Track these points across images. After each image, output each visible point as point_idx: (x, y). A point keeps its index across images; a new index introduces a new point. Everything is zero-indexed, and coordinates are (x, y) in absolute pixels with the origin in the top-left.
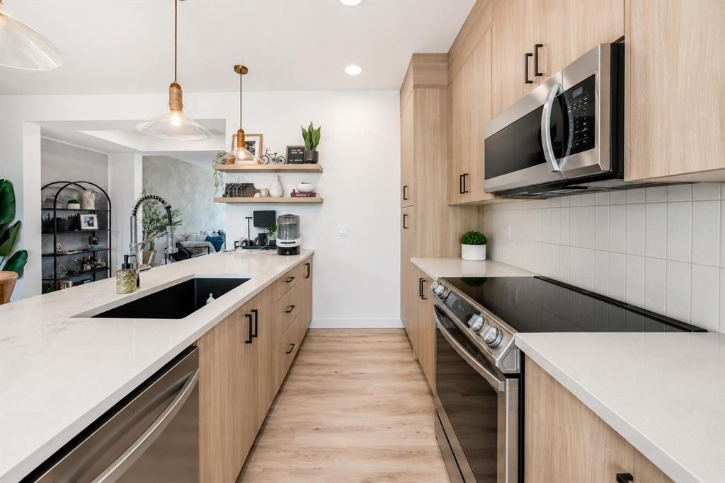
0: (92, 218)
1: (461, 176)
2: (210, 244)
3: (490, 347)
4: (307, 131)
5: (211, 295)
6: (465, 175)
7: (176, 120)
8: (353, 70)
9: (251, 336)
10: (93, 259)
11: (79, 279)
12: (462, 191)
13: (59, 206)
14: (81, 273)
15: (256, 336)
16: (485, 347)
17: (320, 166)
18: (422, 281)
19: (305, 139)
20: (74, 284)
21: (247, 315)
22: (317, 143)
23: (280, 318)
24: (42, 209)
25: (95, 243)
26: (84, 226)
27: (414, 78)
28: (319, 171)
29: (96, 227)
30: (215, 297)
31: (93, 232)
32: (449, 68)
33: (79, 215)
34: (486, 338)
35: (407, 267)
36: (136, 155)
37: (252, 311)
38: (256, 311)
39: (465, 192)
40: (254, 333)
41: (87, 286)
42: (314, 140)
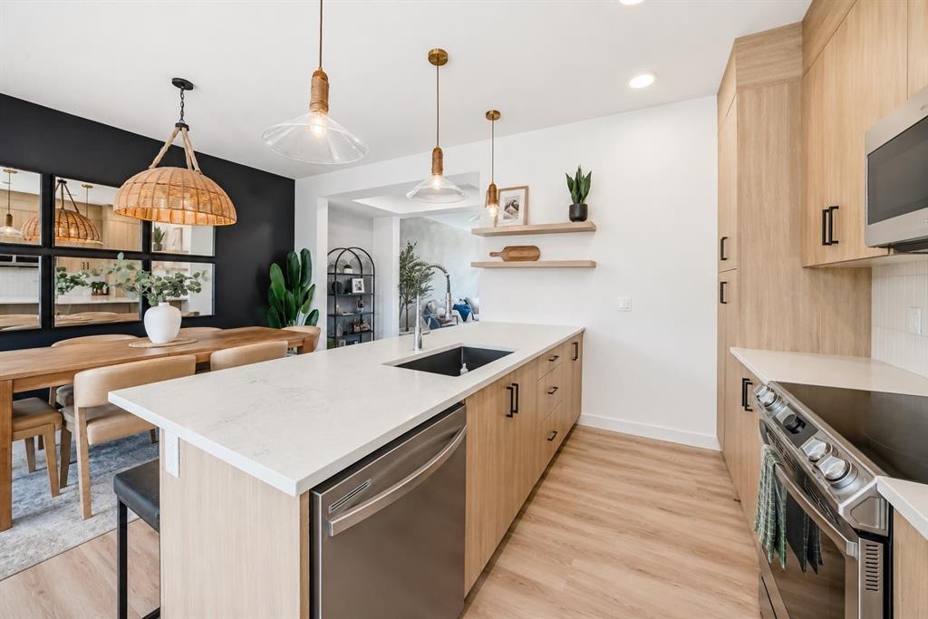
0: (360, 282)
1: (825, 212)
2: (456, 313)
3: (832, 485)
4: (574, 179)
5: (464, 365)
6: (832, 208)
7: (437, 183)
8: (642, 81)
9: (512, 411)
10: (361, 322)
11: (351, 339)
12: (827, 241)
13: (338, 271)
14: (353, 333)
15: (516, 412)
16: (826, 486)
17: (592, 223)
18: (746, 383)
19: (571, 190)
20: (348, 344)
21: (508, 388)
22: (587, 193)
23: (543, 398)
24: (329, 274)
25: (361, 306)
26: (355, 291)
27: (737, 76)
28: (592, 229)
29: (363, 291)
30: (470, 369)
31: (361, 296)
32: (805, 47)
33: (351, 279)
34: (826, 472)
35: (726, 362)
36: (394, 218)
37: (514, 384)
38: (517, 385)
39: (832, 242)
40: (514, 409)
41: (356, 346)
42: (582, 187)
